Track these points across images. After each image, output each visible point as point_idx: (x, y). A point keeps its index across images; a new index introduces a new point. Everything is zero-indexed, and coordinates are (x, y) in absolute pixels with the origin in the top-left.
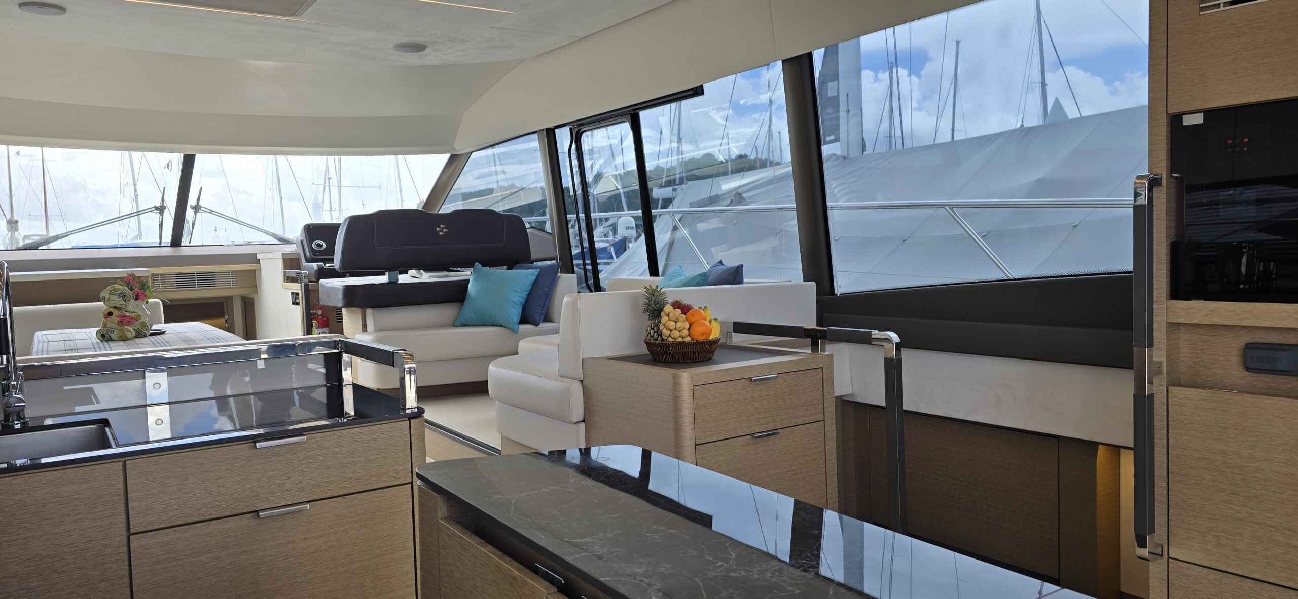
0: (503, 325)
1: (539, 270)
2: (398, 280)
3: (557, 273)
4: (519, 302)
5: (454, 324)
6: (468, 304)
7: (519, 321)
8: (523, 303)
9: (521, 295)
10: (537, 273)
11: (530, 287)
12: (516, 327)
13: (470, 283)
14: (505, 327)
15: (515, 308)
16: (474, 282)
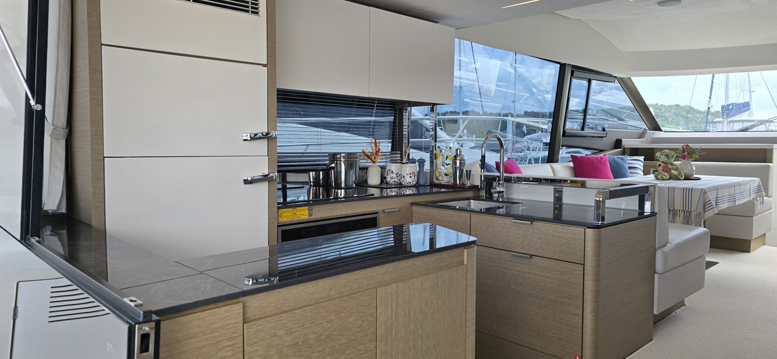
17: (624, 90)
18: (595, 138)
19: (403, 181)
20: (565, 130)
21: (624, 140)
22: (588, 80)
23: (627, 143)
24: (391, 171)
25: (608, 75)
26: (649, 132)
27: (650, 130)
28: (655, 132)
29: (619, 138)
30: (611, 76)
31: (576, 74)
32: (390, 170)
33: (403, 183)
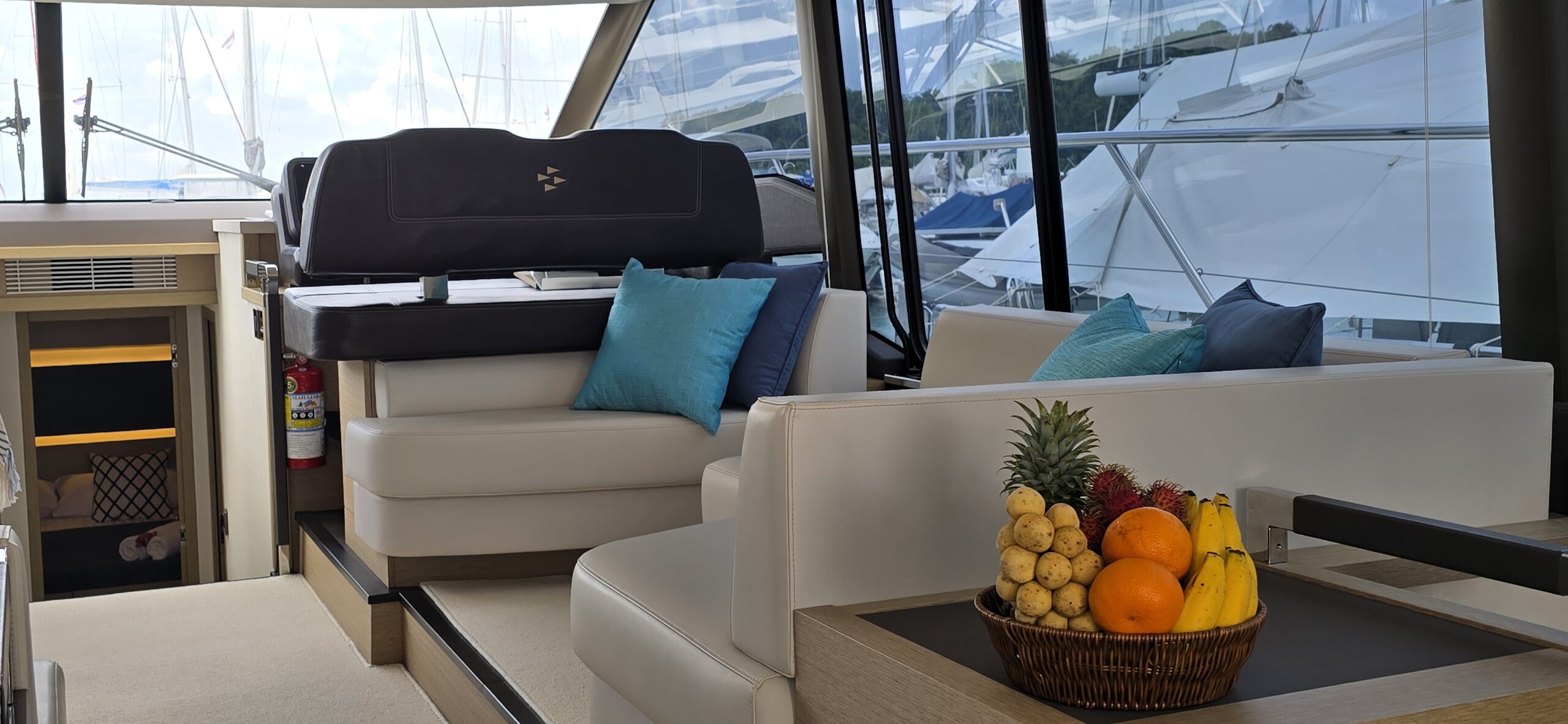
0: (681, 412)
1: (773, 280)
2: (447, 297)
3: (817, 286)
4: (721, 357)
5: (573, 405)
6: (608, 359)
7: (720, 404)
8: (734, 360)
9: (729, 341)
10: (770, 288)
11: (752, 322)
12: (712, 418)
13: (614, 307)
14: (686, 417)
15: (711, 372)
16: (621, 305)
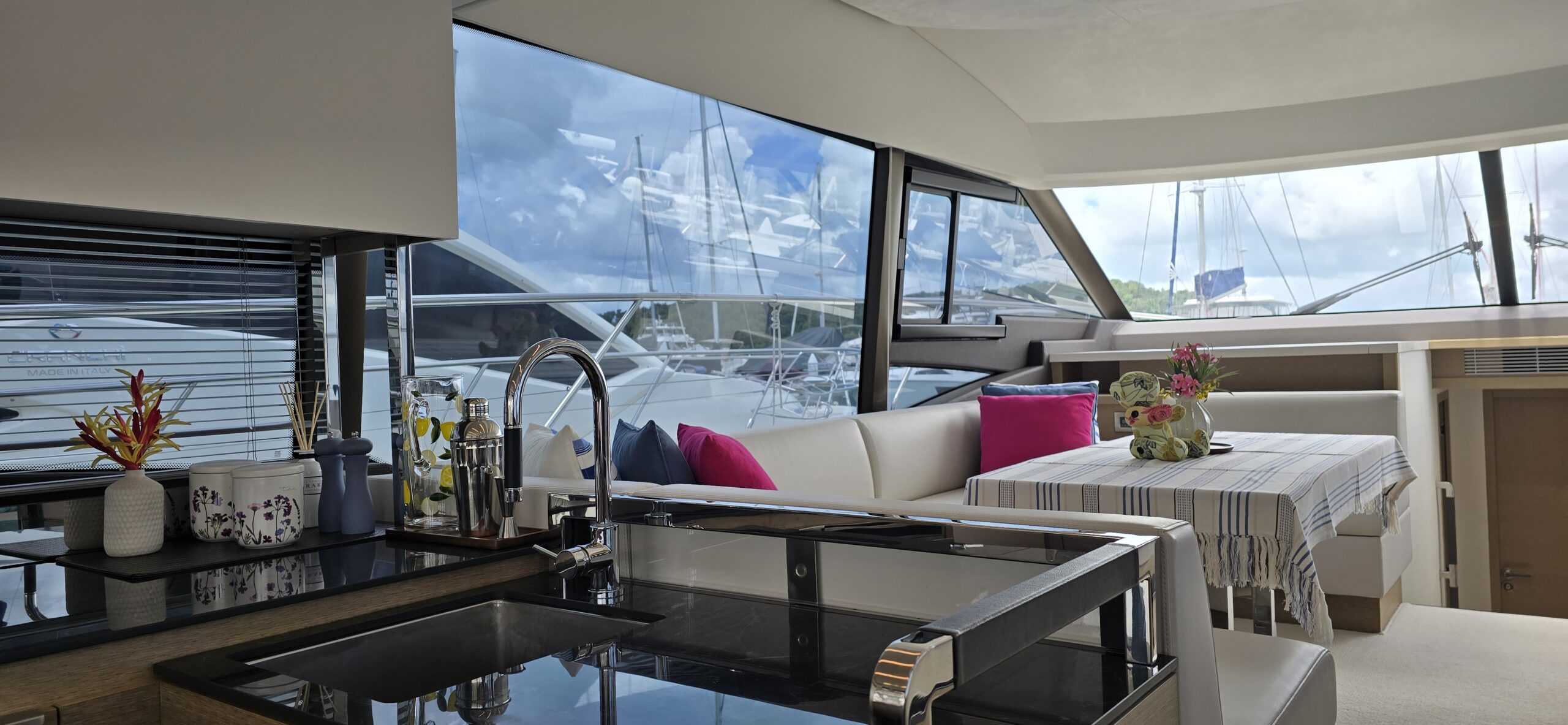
17: (1038, 219)
18: (976, 342)
19: (240, 533)
20: (898, 323)
21: (1047, 344)
22: (949, 194)
23: (1057, 351)
24: (209, 494)
25: (1000, 184)
26: (1103, 322)
27: (1105, 318)
28: (1115, 324)
29: (1036, 338)
30: (1005, 184)
31: (917, 176)
32: (204, 489)
33: (241, 541)
